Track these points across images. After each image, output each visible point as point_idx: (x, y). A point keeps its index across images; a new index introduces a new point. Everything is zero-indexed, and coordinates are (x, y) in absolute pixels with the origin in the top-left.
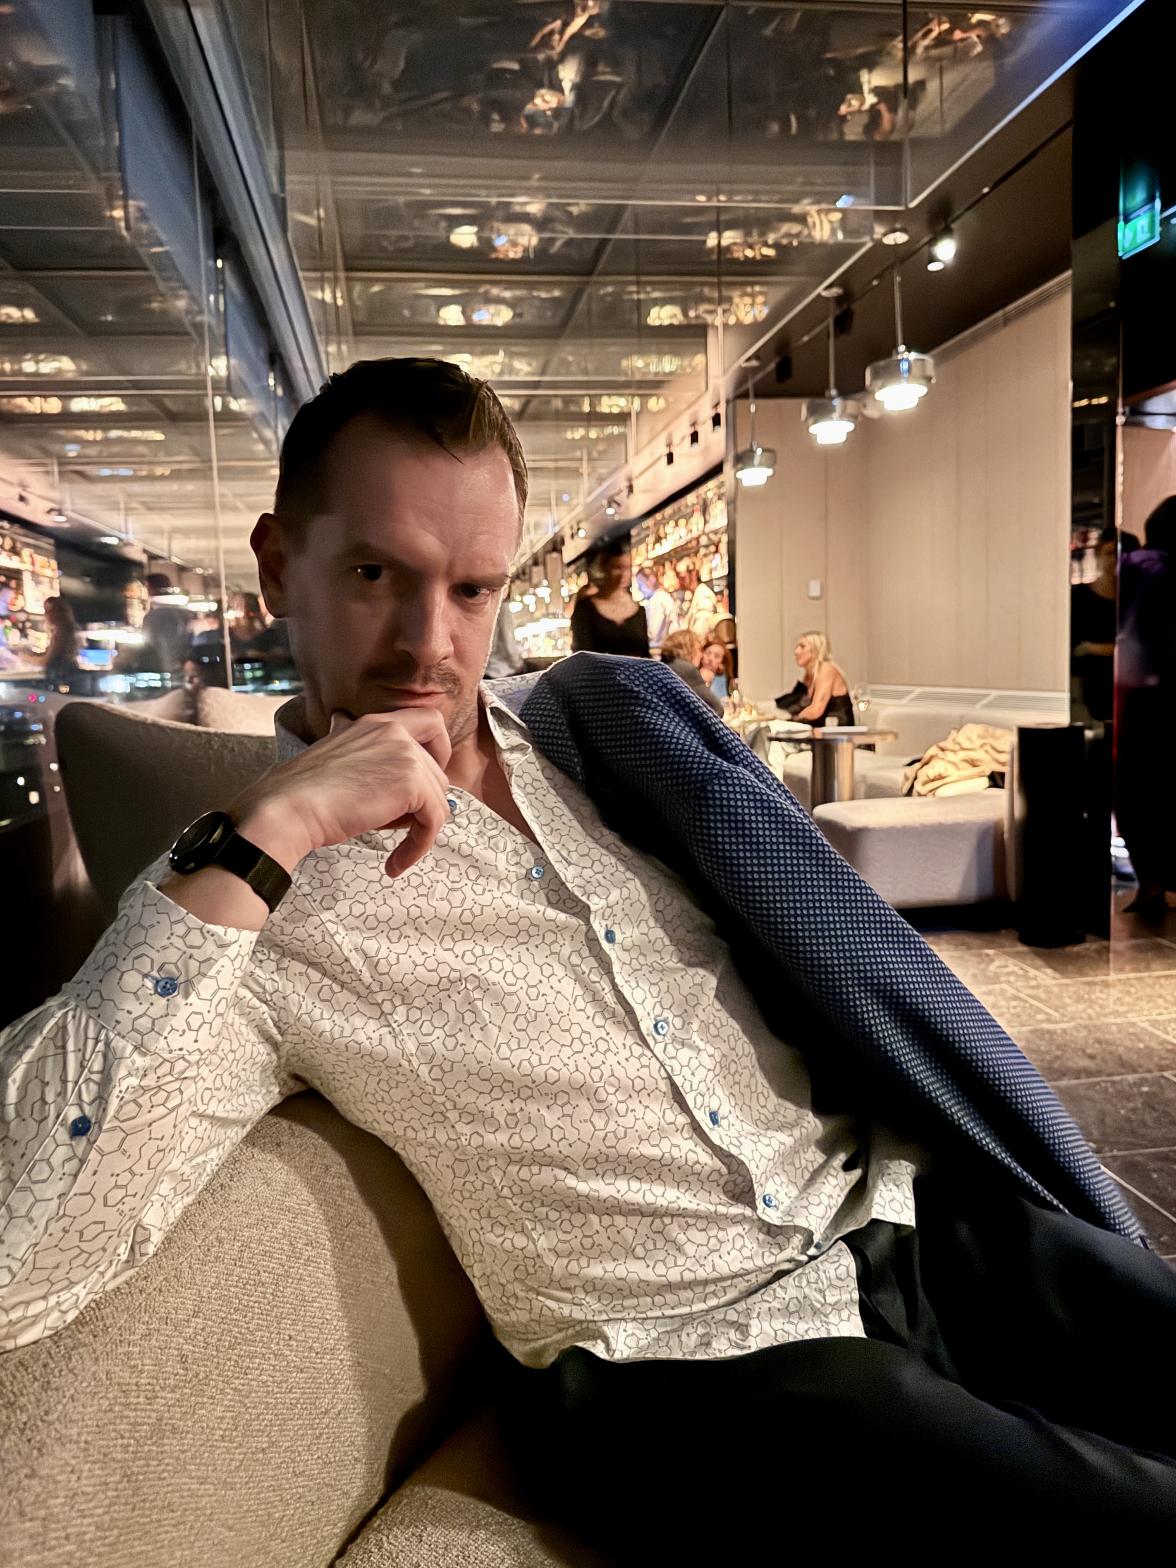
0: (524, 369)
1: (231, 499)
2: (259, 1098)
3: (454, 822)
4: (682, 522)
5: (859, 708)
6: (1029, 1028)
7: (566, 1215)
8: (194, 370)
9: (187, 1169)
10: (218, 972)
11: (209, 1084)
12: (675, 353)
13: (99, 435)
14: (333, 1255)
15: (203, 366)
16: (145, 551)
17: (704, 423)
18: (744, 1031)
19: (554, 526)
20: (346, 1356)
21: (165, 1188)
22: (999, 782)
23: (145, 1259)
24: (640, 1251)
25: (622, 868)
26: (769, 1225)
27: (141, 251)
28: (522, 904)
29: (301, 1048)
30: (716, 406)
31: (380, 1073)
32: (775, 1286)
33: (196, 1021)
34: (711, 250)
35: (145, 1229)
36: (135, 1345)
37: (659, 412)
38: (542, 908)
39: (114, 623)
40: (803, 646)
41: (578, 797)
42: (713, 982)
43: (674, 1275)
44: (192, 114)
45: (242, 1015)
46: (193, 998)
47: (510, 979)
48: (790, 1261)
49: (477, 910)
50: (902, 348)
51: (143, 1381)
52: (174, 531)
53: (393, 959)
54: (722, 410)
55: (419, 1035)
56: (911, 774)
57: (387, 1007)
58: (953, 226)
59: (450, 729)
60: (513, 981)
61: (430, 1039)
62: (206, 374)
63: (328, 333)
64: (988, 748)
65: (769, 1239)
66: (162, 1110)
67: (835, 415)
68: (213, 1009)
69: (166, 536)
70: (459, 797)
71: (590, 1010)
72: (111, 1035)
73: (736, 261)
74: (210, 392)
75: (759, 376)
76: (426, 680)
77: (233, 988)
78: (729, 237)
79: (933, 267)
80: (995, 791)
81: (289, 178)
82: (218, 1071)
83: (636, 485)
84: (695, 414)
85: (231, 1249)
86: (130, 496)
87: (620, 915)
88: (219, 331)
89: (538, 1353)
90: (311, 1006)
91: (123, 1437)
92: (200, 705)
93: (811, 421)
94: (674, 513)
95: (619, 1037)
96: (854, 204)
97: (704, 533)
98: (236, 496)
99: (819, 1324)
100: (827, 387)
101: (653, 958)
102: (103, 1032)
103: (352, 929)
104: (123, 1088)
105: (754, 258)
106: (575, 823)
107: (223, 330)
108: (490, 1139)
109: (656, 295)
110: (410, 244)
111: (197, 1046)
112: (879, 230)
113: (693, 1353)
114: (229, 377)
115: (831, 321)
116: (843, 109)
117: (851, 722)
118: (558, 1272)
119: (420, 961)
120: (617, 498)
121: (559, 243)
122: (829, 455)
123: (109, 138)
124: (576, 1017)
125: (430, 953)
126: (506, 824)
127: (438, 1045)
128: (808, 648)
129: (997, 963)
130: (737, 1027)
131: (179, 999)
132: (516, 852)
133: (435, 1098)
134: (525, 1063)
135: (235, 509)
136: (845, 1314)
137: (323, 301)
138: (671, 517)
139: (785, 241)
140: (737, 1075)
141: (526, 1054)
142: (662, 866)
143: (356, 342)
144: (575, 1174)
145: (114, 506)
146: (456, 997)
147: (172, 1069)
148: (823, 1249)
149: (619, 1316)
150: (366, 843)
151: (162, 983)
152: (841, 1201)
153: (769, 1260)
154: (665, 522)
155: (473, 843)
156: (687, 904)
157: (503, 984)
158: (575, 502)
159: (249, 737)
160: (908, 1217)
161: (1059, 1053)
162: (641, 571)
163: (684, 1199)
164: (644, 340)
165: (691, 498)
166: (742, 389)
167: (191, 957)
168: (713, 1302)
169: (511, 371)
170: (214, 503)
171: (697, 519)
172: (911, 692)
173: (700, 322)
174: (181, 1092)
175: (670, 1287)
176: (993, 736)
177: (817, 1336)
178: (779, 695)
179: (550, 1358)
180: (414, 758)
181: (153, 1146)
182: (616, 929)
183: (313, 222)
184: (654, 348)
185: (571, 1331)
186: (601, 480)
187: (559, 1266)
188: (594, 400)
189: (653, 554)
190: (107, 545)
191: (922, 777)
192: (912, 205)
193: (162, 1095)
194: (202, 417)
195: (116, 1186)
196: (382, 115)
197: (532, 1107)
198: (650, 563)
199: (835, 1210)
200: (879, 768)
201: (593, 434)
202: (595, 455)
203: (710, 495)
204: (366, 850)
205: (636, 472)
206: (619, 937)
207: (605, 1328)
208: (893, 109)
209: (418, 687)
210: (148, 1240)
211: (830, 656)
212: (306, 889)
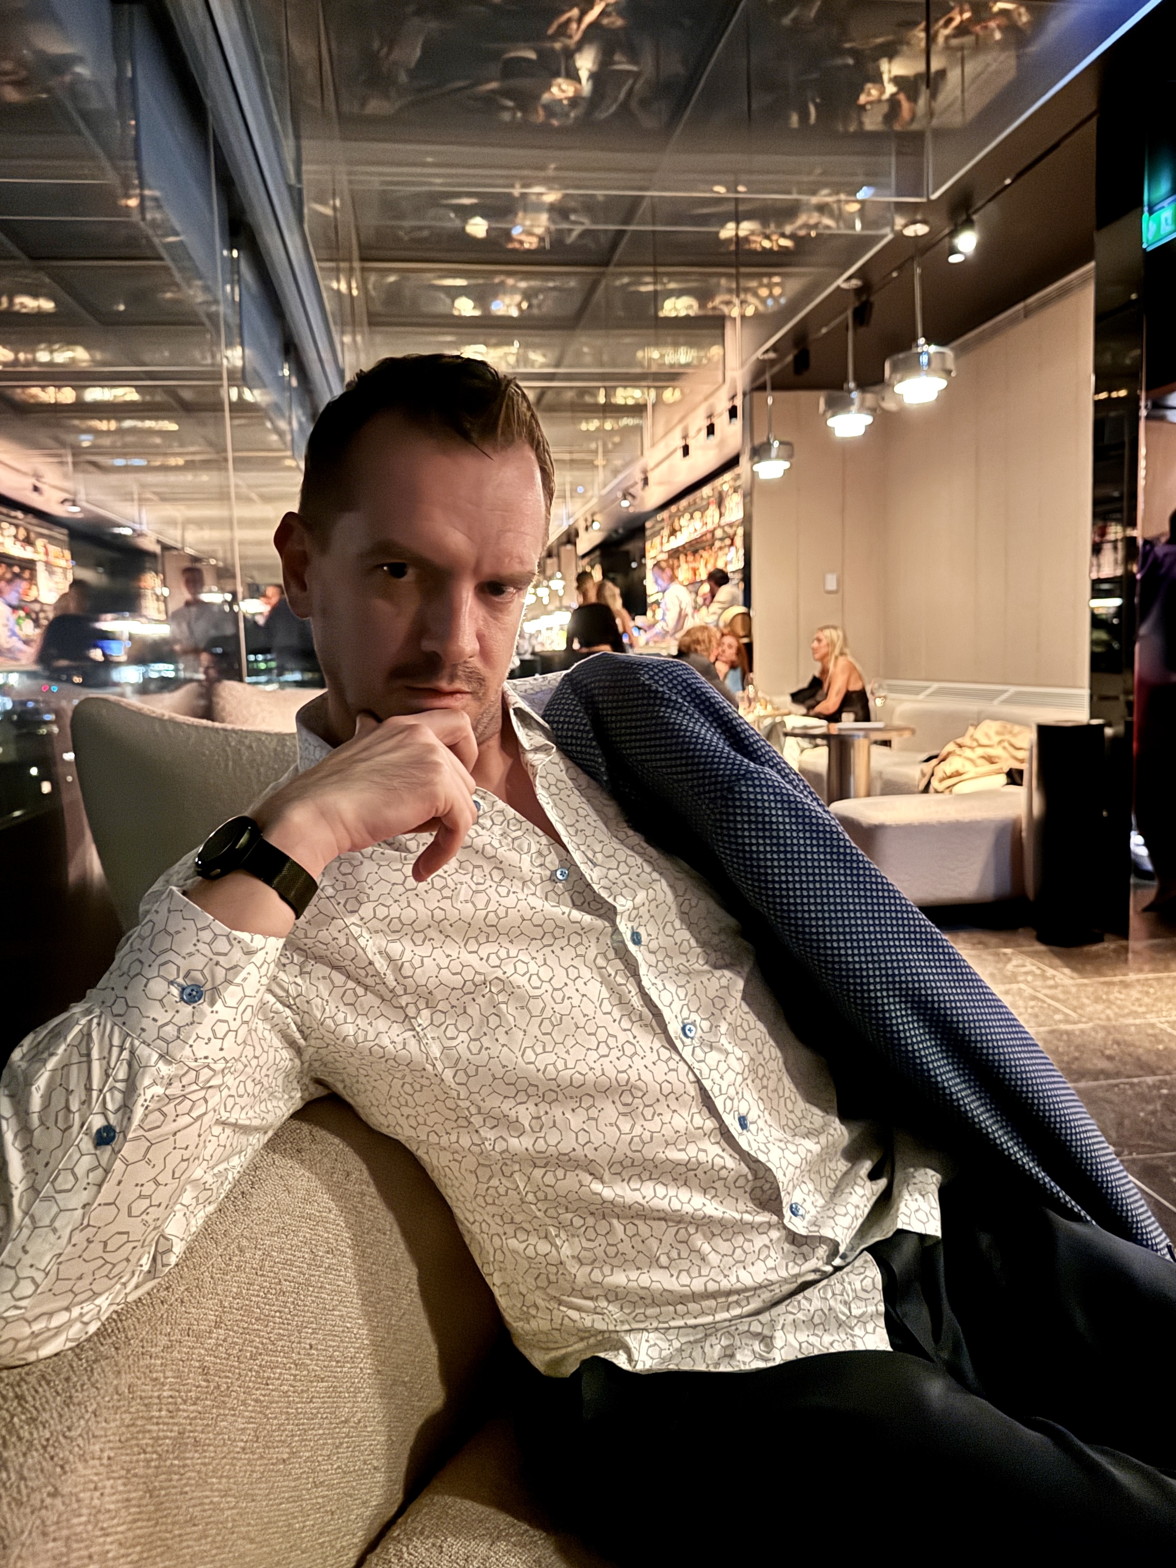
0: (538, 360)
1: (244, 490)
2: (281, 1104)
3: (477, 823)
4: (697, 515)
5: (876, 703)
6: (1046, 1029)
7: (590, 1221)
8: (209, 361)
9: (209, 1178)
10: (245, 979)
11: (233, 1092)
12: (690, 345)
13: (113, 425)
14: (354, 1262)
15: (218, 357)
16: (158, 542)
17: (720, 415)
18: (771, 1034)
19: (569, 517)
20: (367, 1365)
21: (187, 1198)
22: (1018, 779)
23: (167, 1269)
24: (664, 1260)
25: (648, 869)
26: (794, 1234)
27: (156, 241)
28: (547, 906)
29: (323, 1052)
30: (733, 397)
31: (404, 1077)
32: (799, 1297)
33: (221, 1029)
34: (728, 241)
35: (167, 1239)
36: (157, 1357)
37: (674, 404)
38: (567, 910)
39: (127, 614)
40: (819, 640)
41: (602, 799)
42: (740, 984)
43: (697, 1285)
44: (209, 103)
45: (266, 1019)
46: (219, 1005)
47: (535, 982)
48: (815, 1271)
49: (501, 912)
50: (922, 341)
51: (165, 1394)
52: (187, 523)
53: (417, 962)
54: (738, 402)
55: (444, 1040)
56: (928, 771)
57: (411, 1011)
58: (975, 217)
59: (475, 729)
60: (538, 984)
61: (454, 1043)
62: (221, 365)
63: (343, 324)
64: (1006, 744)
65: (793, 1248)
66: (187, 1120)
67: (854, 408)
68: (238, 1017)
69: (180, 527)
70: (483, 798)
71: (617, 1014)
72: (137, 1043)
73: (755, 252)
74: (225, 382)
75: (776, 369)
76: (452, 678)
77: (259, 995)
78: (746, 227)
79: (954, 259)
80: (1013, 788)
81: (304, 167)
82: (242, 1078)
83: (652, 477)
84: (711, 407)
85: (254, 1257)
86: (143, 486)
87: (646, 916)
88: (234, 320)
89: (558, 1362)
90: (334, 1010)
91: (145, 1452)
92: (215, 699)
93: (829, 414)
94: (689, 505)
95: (647, 1041)
96: (875, 195)
97: (719, 526)
98: (249, 486)
99: (844, 1337)
100: (845, 380)
101: (679, 960)
102: (129, 1040)
103: (377, 932)
104: (149, 1097)
105: (771, 249)
106: (600, 824)
107: (237, 321)
108: (514, 1143)
109: (672, 286)
110: (426, 233)
111: (222, 1054)
112: (899, 221)
113: (717, 1364)
114: (244, 367)
115: (849, 313)
116: (863, 99)
117: (867, 718)
118: (581, 1279)
119: (444, 964)
120: (632, 491)
121: (574, 234)
122: (848, 448)
123: (124, 125)
124: (601, 1019)
125: (455, 956)
126: (529, 825)
127: (462, 1049)
128: (824, 642)
129: (1014, 962)
130: (764, 1029)
131: (205, 1007)
132: (540, 853)
133: (460, 1103)
134: (550, 1067)
135: (249, 500)
136: (870, 1327)
137: (338, 291)
138: (686, 510)
139: (802, 233)
140: (765, 1080)
141: (551, 1058)
142: (686, 866)
143: (371, 333)
144: (601, 1180)
145: (127, 497)
146: (480, 1000)
147: (197, 1077)
148: (849, 1260)
149: (642, 1326)
150: (390, 845)
151: (188, 991)
152: (867, 1211)
153: (795, 1270)
154: (679, 515)
155: (497, 845)
156: (713, 905)
157: (528, 987)
158: (590, 494)
159: (268, 734)
160: (933, 1227)
161: (1077, 1054)
162: (657, 565)
163: (712, 1208)
164: (661, 332)
165: (706, 491)
166: (759, 382)
167: (217, 963)
168: (737, 1311)
169: (527, 362)
170: (229, 493)
171: (712, 512)
172: (927, 688)
173: (717, 313)
174: (206, 1101)
175: (695, 1297)
176: (1010, 732)
177: (842, 1349)
178: (794, 690)
179: (570, 1368)
180: (440, 760)
181: (177, 1155)
182: (642, 931)
183: (328, 211)
184: (669, 339)
185: (592, 1341)
186: (616, 472)
187: (581, 1274)
188: (610, 392)
189: (668, 547)
190: (120, 535)
191: (939, 773)
192: (934, 196)
193: (187, 1104)
194: (216, 407)
195: (140, 1196)
196: (398, 105)
197: (557, 1111)
198: (664, 556)
199: (861, 1220)
200: (896, 764)
201: (608, 426)
202: (610, 446)
203: (726, 487)
204: (389, 852)
205: (651, 464)
206: (644, 938)
207: (627, 1338)
208: (913, 98)
209: (444, 685)
210: (170, 1250)
211: (847, 651)
212: (330, 891)
